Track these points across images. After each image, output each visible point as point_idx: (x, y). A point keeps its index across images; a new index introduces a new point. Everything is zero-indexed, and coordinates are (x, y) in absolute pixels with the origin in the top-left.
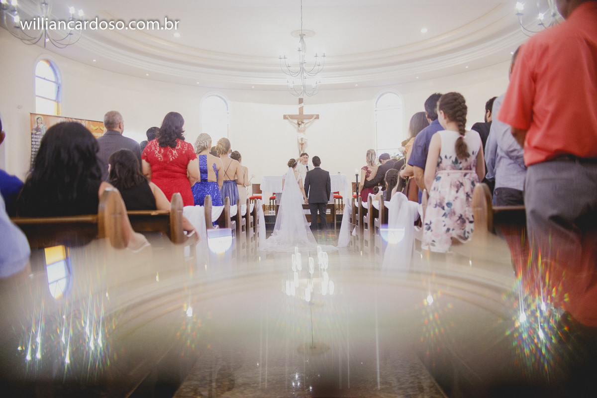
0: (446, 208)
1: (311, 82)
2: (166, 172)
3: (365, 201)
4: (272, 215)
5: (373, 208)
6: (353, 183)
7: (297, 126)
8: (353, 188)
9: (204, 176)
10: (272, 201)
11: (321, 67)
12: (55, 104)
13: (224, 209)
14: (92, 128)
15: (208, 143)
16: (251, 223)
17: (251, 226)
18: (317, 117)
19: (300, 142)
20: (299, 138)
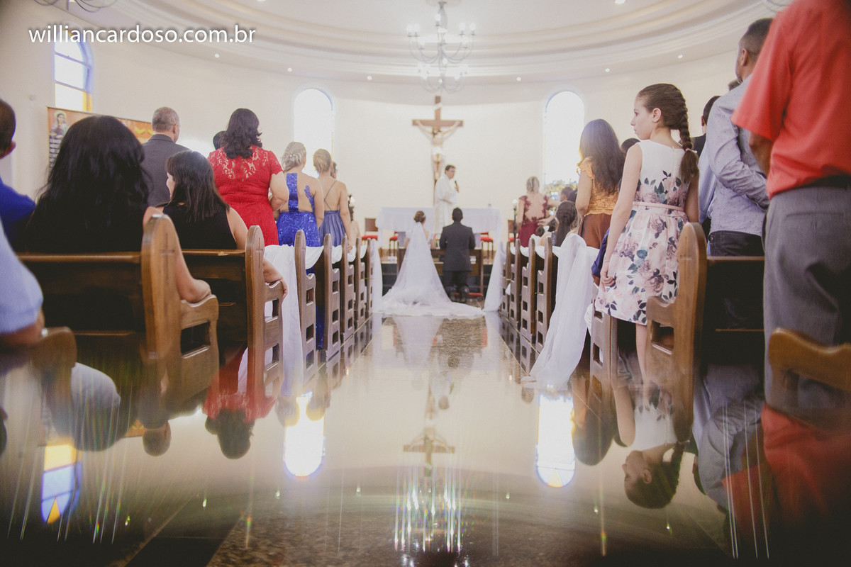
0: (636, 258)
1: (456, 72)
2: (239, 194)
3: (526, 245)
4: (392, 262)
5: (537, 258)
6: (509, 221)
7: (431, 136)
8: (510, 227)
9: (293, 204)
10: (392, 242)
11: (468, 51)
12: (82, 94)
13: (323, 251)
14: (137, 131)
15: (300, 156)
16: (362, 273)
17: (362, 278)
18: (461, 124)
19: (435, 159)
20: (435, 154)
